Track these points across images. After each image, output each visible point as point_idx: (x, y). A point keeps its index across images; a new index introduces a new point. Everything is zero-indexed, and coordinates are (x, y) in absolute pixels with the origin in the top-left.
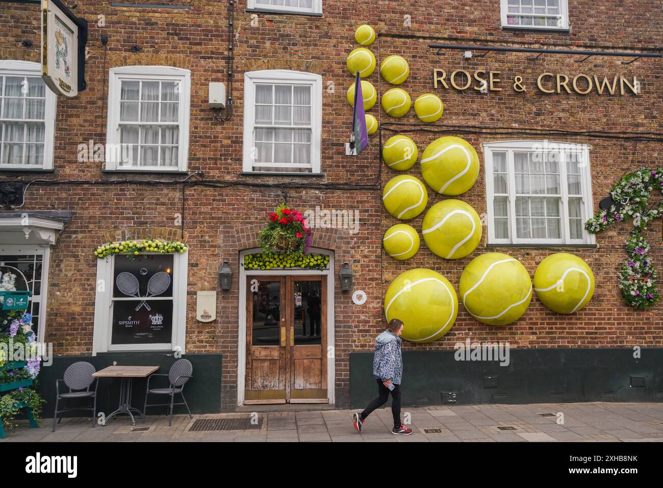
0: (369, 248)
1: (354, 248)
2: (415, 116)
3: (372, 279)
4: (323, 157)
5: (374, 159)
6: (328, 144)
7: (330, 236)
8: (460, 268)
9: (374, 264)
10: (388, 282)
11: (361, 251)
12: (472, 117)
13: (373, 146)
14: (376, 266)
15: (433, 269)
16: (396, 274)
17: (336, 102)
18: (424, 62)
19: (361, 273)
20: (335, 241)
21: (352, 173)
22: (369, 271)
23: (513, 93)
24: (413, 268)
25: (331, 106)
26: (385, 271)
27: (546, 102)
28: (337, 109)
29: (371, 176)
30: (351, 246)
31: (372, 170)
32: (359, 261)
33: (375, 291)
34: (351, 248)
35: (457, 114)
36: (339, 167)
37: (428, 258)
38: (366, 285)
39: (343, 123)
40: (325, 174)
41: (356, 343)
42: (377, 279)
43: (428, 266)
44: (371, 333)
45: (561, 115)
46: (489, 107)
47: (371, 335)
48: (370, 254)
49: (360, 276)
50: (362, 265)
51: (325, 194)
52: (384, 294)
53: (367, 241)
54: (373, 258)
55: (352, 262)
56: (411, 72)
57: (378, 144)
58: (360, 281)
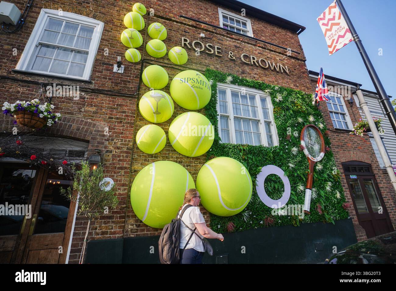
0: (122, 141)
1: (108, 140)
2: (168, 59)
3: (121, 168)
4: (93, 70)
5: (136, 78)
6: (100, 63)
7: (87, 129)
8: (197, 163)
9: (125, 155)
10: (136, 172)
11: (115, 143)
12: (205, 67)
13: (135, 69)
14: (127, 157)
15: (176, 162)
16: (144, 165)
17: (112, 40)
18: (176, 33)
19: (111, 162)
20: (92, 133)
21: (117, 84)
22: (120, 160)
23: (229, 60)
24: (159, 160)
25: (108, 41)
26: (135, 162)
27: (247, 68)
28: (112, 43)
29: (132, 88)
30: (106, 138)
31: (132, 85)
32: (111, 152)
33: (123, 179)
34: (105, 140)
35: (196, 63)
36: (106, 79)
37: (172, 154)
38: (115, 173)
39: (115, 52)
40: (93, 82)
41: (97, 231)
42: (126, 168)
43: (172, 159)
44: (114, 220)
45: (255, 76)
46: (216, 64)
47: (113, 222)
48: (122, 146)
49: (110, 164)
50: (113, 155)
51: (90, 96)
52: (131, 182)
53: (121, 135)
54: (125, 150)
55: (104, 152)
56: (168, 36)
57: (139, 69)
58: (110, 169)
